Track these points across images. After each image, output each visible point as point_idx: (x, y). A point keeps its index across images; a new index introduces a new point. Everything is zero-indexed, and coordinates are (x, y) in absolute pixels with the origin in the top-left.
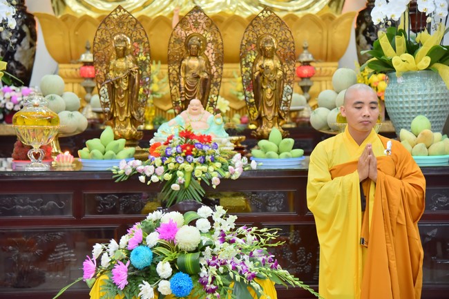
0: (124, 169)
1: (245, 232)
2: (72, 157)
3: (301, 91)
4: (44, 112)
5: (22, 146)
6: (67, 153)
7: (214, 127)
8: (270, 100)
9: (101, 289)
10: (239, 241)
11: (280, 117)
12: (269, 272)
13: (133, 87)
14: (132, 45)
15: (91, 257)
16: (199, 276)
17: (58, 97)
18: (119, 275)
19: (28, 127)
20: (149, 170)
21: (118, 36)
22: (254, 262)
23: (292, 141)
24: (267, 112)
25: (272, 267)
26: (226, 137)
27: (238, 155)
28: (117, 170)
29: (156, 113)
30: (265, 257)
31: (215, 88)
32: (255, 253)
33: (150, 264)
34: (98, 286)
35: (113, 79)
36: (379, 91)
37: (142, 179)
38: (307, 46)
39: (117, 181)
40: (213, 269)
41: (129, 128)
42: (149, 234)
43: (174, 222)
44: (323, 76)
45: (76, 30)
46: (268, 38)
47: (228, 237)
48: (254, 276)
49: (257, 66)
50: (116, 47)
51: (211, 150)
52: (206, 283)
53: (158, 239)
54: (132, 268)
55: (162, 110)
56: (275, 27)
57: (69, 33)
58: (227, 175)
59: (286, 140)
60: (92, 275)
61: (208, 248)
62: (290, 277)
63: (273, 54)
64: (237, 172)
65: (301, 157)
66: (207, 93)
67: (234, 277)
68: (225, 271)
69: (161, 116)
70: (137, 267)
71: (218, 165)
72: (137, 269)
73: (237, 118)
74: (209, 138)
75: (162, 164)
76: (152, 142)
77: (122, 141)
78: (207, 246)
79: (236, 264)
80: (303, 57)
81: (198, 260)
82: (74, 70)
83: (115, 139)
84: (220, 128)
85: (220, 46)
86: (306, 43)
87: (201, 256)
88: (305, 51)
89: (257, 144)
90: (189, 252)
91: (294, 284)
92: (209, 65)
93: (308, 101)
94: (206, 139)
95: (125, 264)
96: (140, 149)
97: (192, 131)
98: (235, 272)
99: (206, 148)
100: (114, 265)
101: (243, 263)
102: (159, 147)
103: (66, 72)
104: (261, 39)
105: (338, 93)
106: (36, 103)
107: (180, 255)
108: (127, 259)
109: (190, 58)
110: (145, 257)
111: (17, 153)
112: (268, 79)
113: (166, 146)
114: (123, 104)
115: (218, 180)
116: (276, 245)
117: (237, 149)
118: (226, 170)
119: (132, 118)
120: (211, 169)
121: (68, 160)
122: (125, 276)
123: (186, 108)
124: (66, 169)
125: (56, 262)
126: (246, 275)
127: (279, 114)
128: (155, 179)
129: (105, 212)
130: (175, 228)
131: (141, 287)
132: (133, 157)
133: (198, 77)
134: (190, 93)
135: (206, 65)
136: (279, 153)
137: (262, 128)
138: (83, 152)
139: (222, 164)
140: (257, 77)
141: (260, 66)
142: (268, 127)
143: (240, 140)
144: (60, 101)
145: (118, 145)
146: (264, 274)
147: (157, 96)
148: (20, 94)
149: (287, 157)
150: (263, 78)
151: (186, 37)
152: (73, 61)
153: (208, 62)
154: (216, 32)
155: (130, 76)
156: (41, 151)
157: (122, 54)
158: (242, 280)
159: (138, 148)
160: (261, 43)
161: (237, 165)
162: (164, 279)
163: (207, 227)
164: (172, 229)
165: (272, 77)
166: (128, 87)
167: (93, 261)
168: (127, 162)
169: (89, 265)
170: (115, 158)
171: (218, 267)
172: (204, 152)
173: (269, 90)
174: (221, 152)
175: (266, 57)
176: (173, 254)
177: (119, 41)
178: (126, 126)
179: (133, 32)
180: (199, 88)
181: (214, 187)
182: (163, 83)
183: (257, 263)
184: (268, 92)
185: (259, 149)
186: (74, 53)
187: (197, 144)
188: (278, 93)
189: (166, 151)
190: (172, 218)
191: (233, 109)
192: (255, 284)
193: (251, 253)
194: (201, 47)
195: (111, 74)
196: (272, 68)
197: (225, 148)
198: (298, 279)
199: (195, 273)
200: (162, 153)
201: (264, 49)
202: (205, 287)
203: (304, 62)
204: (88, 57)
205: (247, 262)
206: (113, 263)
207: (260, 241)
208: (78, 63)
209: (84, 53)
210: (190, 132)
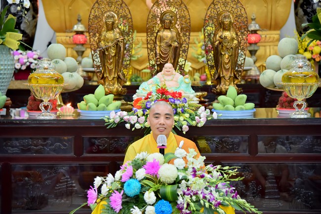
0: (113, 119)
1: (211, 169)
2: (73, 108)
3: (250, 55)
4: (52, 73)
5: (35, 99)
6: (69, 105)
7: (184, 86)
8: (228, 63)
9: (101, 211)
10: (207, 176)
11: (235, 77)
12: (231, 201)
13: (119, 53)
14: (118, 20)
15: (93, 187)
16: (177, 203)
17: (61, 61)
18: (115, 202)
19: (40, 85)
20: (133, 119)
21: (108, 13)
22: (219, 193)
23: (245, 96)
24: (225, 73)
25: (233, 197)
26: (193, 93)
27: (203, 108)
28: (109, 119)
29: (132, 72)
30: (227, 189)
31: (183, 54)
32: (220, 185)
33: (139, 193)
34: (99, 209)
35: (104, 47)
36: (314, 54)
37: (128, 126)
38: (255, 17)
39: (108, 128)
40: (187, 198)
41: (116, 86)
42: (137, 170)
43: (157, 161)
44: (268, 42)
45: (70, 6)
46: (226, 14)
47: (198, 173)
48: (219, 204)
49: (218, 36)
50: (106, 22)
51: (181, 104)
52: (182, 208)
53: (145, 174)
54: (125, 196)
55: (137, 70)
56: (232, 5)
57: (64, 8)
58: (194, 123)
59: (240, 96)
60: (95, 201)
61: (183, 181)
62: (248, 205)
63: (230, 27)
64: (202, 121)
65: (253, 109)
66: (177, 58)
67: (205, 205)
68: (197, 199)
69: (136, 74)
70: (129, 195)
71: (187, 115)
72: (129, 197)
73: (197, 76)
74: (180, 94)
75: (144, 115)
76: (135, 97)
77: (111, 96)
78: (182, 180)
79: (206, 194)
80: (251, 27)
81: (176, 191)
82: (68, 38)
83: (106, 95)
84: (188, 86)
85: (188, 21)
86: (254, 15)
87: (179, 187)
88: (253, 22)
89: (217, 99)
90: (169, 184)
91: (251, 210)
92: (179, 36)
93: (255, 63)
94: (177, 95)
95: (120, 193)
96: (125, 102)
97: (166, 89)
98: (205, 200)
99: (177, 102)
100: (111, 193)
101: (211, 194)
102: (141, 102)
103: (61, 39)
104: (221, 15)
105: (282, 58)
106: (46, 67)
107: (161, 187)
108: (121, 189)
109: (164, 31)
110: (136, 188)
111: (30, 105)
112: (226, 47)
113: (146, 101)
114: (111, 67)
115: (187, 127)
116: (237, 180)
117: (201, 102)
118: (193, 119)
119: (119, 77)
120: (182, 118)
121: (70, 111)
122: (120, 202)
123: (161, 70)
124: (69, 118)
125: (61, 190)
126: (214, 202)
127: (234, 75)
128: (138, 126)
129: (99, 151)
130: (158, 165)
131: (132, 211)
132: (120, 108)
133: (171, 45)
134: (164, 58)
135: (176, 36)
136: (235, 106)
137: (221, 86)
138: (81, 105)
139: (190, 115)
140: (217, 45)
141: (220, 37)
142: (226, 85)
143: (202, 95)
144: (63, 64)
145: (108, 99)
146: (227, 203)
147: (134, 59)
148: (26, 57)
149: (242, 109)
150: (222, 46)
151: (161, 14)
152: (67, 31)
153: (178, 34)
154: (185, 9)
155: (117, 44)
156: (50, 104)
157: (111, 27)
158: (210, 206)
159: (123, 101)
160: (221, 18)
161: (202, 116)
162: (150, 205)
163: (182, 165)
164: (155, 166)
165: (229, 45)
166: (116, 53)
167: (95, 190)
168: (116, 113)
169: (92, 193)
170: (106, 110)
171: (191, 196)
172: (176, 105)
173: (227, 56)
174: (189, 105)
175: (224, 29)
176: (156, 186)
177: (108, 17)
178: (114, 84)
179: (119, 9)
180: (171, 54)
181: (184, 133)
182: (139, 48)
183: (222, 193)
184: (226, 57)
185: (218, 103)
186: (68, 24)
187: (170, 99)
188: (234, 58)
189: (147, 104)
190: (156, 158)
191: (194, 69)
192: (220, 210)
193: (217, 186)
194: (173, 22)
195: (102, 43)
196: (229, 38)
197: (192, 102)
198: (253, 207)
199: (173, 200)
200: (143, 106)
201: (223, 23)
202: (182, 212)
203: (252, 31)
204: (79, 27)
205: (214, 192)
206: (110, 192)
207: (223, 177)
208: (71, 32)
209: (76, 24)
210: (165, 89)
